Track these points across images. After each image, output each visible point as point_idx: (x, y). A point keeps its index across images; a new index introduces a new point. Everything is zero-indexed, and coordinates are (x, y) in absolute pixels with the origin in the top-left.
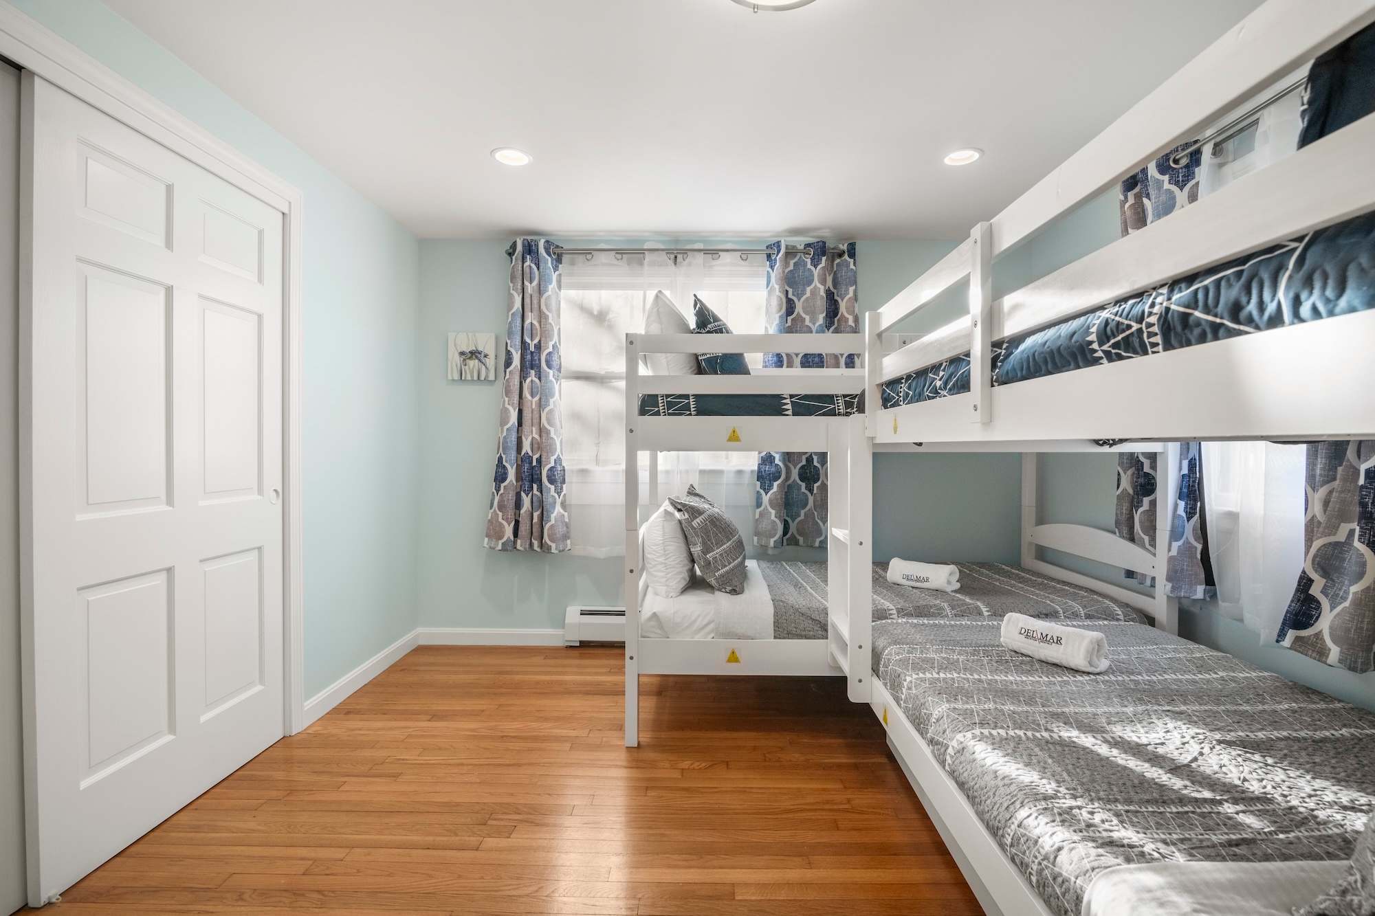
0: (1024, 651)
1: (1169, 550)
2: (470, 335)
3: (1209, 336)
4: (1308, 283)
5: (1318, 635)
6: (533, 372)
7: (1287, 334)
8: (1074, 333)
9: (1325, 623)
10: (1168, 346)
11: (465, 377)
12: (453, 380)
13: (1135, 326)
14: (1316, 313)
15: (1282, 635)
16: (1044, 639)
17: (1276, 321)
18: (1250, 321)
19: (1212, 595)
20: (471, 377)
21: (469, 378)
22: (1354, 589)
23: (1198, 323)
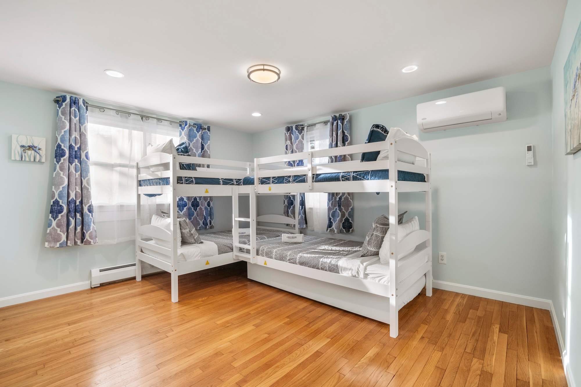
0: (288, 242)
1: (299, 217)
2: (28, 137)
3: (359, 180)
4: (372, 176)
5: (333, 228)
6: (76, 160)
7: (369, 181)
8: (336, 176)
9: (334, 226)
10: (353, 180)
11: (25, 159)
12: (15, 160)
13: (348, 177)
14: (373, 179)
15: (327, 230)
16: (293, 238)
17: (368, 179)
18: (365, 179)
19: (307, 226)
20: (29, 159)
21: (27, 159)
22: (338, 219)
23: (358, 178)
